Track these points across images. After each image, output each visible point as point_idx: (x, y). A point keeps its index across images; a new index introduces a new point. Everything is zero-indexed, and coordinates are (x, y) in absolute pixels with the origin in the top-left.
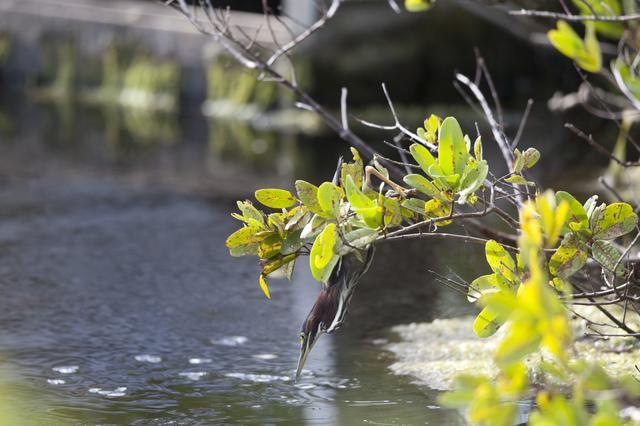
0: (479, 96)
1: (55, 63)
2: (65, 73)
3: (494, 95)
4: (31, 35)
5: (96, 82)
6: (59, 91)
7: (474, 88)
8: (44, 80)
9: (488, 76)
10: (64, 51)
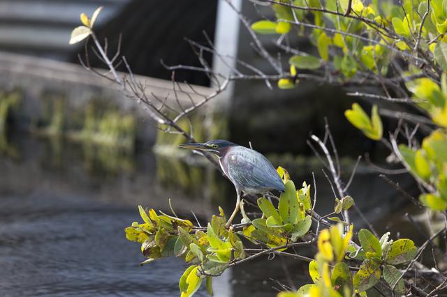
0: (326, 151)
1: (51, 112)
2: (57, 119)
3: (335, 151)
4: (35, 91)
5: (79, 127)
6: (53, 130)
7: (323, 145)
8: (42, 124)
9: (331, 137)
10: (58, 103)
